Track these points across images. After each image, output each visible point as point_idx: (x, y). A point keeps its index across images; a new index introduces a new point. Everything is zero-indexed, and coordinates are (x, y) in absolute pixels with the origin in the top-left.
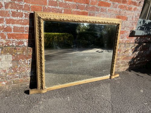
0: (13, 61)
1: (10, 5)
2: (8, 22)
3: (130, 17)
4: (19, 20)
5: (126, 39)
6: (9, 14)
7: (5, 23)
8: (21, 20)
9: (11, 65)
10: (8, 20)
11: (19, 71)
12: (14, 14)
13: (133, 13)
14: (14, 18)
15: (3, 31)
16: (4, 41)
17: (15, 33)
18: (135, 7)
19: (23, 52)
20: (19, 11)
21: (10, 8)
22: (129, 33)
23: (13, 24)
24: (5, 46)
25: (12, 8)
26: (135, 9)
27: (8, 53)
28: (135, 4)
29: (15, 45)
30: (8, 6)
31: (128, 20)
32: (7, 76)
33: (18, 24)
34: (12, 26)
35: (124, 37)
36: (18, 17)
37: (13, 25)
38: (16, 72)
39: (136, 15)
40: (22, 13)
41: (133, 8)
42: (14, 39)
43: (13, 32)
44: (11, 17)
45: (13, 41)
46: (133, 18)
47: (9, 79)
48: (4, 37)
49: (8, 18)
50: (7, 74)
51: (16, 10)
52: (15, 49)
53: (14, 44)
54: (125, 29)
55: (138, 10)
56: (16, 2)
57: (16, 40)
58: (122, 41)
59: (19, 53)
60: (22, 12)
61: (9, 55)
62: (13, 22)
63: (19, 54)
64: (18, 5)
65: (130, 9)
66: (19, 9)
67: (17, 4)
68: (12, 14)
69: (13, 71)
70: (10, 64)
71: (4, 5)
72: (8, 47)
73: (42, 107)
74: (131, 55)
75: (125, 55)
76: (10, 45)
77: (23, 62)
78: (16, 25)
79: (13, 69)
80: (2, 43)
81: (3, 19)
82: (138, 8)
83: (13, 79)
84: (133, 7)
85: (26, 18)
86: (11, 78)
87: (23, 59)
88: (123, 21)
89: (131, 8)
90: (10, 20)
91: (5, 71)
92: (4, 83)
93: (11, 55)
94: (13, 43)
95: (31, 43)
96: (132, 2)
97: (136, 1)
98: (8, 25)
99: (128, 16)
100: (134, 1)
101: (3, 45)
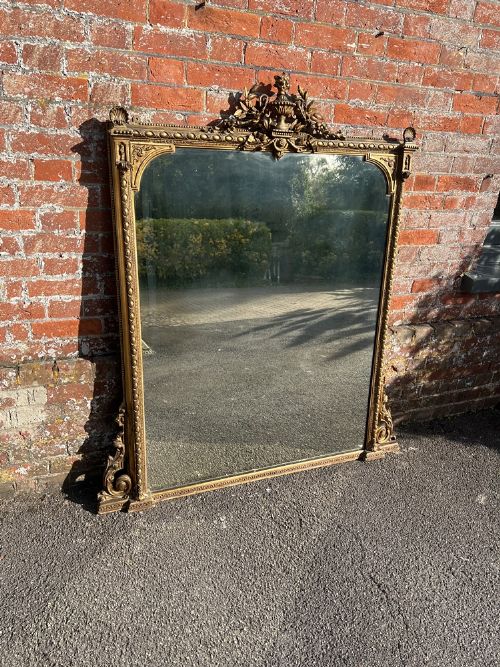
0: (49, 403)
1: (39, 244)
2: (35, 289)
3: (452, 230)
4: (67, 282)
5: (440, 307)
6: (35, 269)
7: (24, 295)
8: (73, 281)
9: (43, 417)
10: (34, 284)
11: (67, 435)
12: (50, 267)
13: (462, 215)
14: (51, 279)
15: (20, 319)
16: (23, 347)
17: (54, 320)
18: (470, 194)
19: (78, 376)
20: (66, 256)
21: (40, 251)
22: (450, 284)
23: (47, 295)
24: (25, 361)
25: (44, 249)
26: (469, 202)
27: (35, 383)
28: (467, 184)
29: (54, 356)
30: (34, 246)
31: (444, 240)
32: (32, 449)
33: (65, 293)
34: (44, 301)
35: (430, 300)
36: (62, 273)
37: (50, 298)
38: (57, 435)
39: (475, 221)
40: (76, 260)
41: (461, 201)
42: (50, 337)
43: (47, 319)
44: (43, 277)
45: (49, 343)
46: (461, 233)
47: (36, 457)
48: (20, 335)
49: (34, 279)
50: (31, 444)
51: (56, 256)
52: (55, 368)
53: (52, 353)
54: (434, 273)
55: (480, 203)
56: (56, 232)
57: (59, 341)
58: (425, 314)
59: (66, 380)
60: (74, 257)
61: (38, 389)
62: (47, 288)
63: (68, 383)
64: (64, 240)
65: (448, 205)
66: (68, 250)
67: (60, 237)
68: (45, 268)
69: (48, 433)
70: (40, 415)
72: (35, 365)
73: (138, 548)
74: (460, 362)
75: (438, 365)
76: (40, 356)
77: (80, 405)
78: (56, 298)
79: (50, 430)
80: (17, 351)
81: (19, 283)
82: (479, 196)
83: (49, 458)
84: (461, 196)
85: (87, 274)
86: (43, 456)
87: (78, 398)
88: (423, 248)
89: (453, 202)
90: (41, 283)
91: (24, 436)
92: (22, 470)
93: (42, 388)
94: (47, 349)
95: (101, 347)
96: (457, 181)
97: (472, 175)
98: (33, 299)
99: (442, 228)
100: (462, 176)
101: (19, 357)
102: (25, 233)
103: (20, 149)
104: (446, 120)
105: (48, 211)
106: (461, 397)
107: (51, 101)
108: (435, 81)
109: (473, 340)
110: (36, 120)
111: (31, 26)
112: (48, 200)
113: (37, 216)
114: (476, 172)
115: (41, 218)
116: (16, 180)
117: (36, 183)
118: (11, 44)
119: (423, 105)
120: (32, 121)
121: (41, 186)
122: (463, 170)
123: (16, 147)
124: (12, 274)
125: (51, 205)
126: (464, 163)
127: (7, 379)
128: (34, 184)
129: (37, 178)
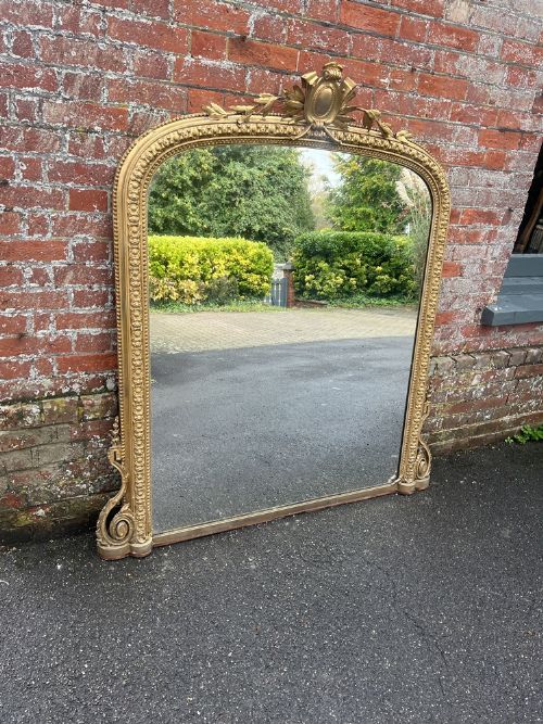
0: (72, 441)
1: (70, 275)
2: (62, 323)
3: (475, 263)
4: (96, 315)
5: (461, 339)
6: (64, 302)
7: (51, 328)
8: (102, 314)
10: (62, 317)
11: (88, 474)
12: (80, 299)
13: (483, 248)
14: (81, 311)
15: (45, 353)
16: (47, 382)
17: (82, 354)
18: (492, 227)
19: (104, 412)
20: (96, 288)
21: (71, 282)
22: (471, 317)
23: (74, 327)
24: (49, 397)
25: (75, 281)
26: (491, 235)
27: (60, 420)
28: (490, 218)
29: (78, 391)
30: (64, 277)
31: (466, 272)
32: (52, 489)
33: (92, 326)
34: (72, 334)
35: (452, 333)
36: (91, 305)
37: (77, 331)
38: (78, 475)
39: (496, 255)
40: (105, 292)
41: (484, 233)
42: (75, 371)
43: (74, 353)
44: (73, 309)
45: (74, 378)
46: (483, 268)
47: (56, 498)
48: (46, 370)
49: (62, 312)
50: (51, 484)
51: (86, 287)
52: (80, 404)
53: (76, 387)
54: (456, 306)
55: (502, 236)
56: (87, 263)
57: (83, 375)
58: (446, 347)
59: (91, 417)
60: (104, 289)
61: (62, 426)
62: (76, 321)
63: (94, 419)
64: (95, 271)
65: (472, 238)
67: (91, 268)
68: (75, 300)
69: (70, 472)
70: (62, 453)
71: (51, 276)
72: (58, 400)
74: (479, 395)
75: (458, 398)
76: (64, 391)
77: (103, 443)
78: (84, 330)
79: (71, 468)
80: (40, 386)
81: (48, 316)
82: (501, 229)
83: (68, 498)
84: (487, 228)
86: (63, 496)
87: (102, 435)
88: (446, 281)
89: (476, 235)
90: (69, 316)
91: (45, 475)
92: (41, 512)
93: (66, 425)
94: (72, 384)
96: (480, 214)
97: (495, 209)
98: (60, 332)
99: (465, 261)
100: (485, 210)
101: (42, 393)
102: (57, 263)
103: (57, 178)
104: (472, 154)
105: (81, 241)
106: (479, 430)
107: (90, 130)
108: (462, 117)
109: (493, 373)
110: (74, 149)
111: (74, 54)
112: (81, 230)
113: (69, 247)
114: (498, 206)
115: (73, 248)
116: (50, 210)
117: (70, 213)
118: (53, 72)
119: (450, 140)
120: (70, 151)
121: (75, 217)
122: (486, 204)
123: (52, 176)
124: (41, 307)
125: (84, 235)
126: (488, 197)
127: (31, 416)
128: (68, 214)
129: (72, 208)
